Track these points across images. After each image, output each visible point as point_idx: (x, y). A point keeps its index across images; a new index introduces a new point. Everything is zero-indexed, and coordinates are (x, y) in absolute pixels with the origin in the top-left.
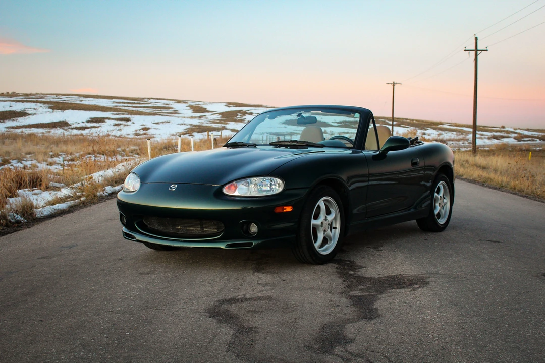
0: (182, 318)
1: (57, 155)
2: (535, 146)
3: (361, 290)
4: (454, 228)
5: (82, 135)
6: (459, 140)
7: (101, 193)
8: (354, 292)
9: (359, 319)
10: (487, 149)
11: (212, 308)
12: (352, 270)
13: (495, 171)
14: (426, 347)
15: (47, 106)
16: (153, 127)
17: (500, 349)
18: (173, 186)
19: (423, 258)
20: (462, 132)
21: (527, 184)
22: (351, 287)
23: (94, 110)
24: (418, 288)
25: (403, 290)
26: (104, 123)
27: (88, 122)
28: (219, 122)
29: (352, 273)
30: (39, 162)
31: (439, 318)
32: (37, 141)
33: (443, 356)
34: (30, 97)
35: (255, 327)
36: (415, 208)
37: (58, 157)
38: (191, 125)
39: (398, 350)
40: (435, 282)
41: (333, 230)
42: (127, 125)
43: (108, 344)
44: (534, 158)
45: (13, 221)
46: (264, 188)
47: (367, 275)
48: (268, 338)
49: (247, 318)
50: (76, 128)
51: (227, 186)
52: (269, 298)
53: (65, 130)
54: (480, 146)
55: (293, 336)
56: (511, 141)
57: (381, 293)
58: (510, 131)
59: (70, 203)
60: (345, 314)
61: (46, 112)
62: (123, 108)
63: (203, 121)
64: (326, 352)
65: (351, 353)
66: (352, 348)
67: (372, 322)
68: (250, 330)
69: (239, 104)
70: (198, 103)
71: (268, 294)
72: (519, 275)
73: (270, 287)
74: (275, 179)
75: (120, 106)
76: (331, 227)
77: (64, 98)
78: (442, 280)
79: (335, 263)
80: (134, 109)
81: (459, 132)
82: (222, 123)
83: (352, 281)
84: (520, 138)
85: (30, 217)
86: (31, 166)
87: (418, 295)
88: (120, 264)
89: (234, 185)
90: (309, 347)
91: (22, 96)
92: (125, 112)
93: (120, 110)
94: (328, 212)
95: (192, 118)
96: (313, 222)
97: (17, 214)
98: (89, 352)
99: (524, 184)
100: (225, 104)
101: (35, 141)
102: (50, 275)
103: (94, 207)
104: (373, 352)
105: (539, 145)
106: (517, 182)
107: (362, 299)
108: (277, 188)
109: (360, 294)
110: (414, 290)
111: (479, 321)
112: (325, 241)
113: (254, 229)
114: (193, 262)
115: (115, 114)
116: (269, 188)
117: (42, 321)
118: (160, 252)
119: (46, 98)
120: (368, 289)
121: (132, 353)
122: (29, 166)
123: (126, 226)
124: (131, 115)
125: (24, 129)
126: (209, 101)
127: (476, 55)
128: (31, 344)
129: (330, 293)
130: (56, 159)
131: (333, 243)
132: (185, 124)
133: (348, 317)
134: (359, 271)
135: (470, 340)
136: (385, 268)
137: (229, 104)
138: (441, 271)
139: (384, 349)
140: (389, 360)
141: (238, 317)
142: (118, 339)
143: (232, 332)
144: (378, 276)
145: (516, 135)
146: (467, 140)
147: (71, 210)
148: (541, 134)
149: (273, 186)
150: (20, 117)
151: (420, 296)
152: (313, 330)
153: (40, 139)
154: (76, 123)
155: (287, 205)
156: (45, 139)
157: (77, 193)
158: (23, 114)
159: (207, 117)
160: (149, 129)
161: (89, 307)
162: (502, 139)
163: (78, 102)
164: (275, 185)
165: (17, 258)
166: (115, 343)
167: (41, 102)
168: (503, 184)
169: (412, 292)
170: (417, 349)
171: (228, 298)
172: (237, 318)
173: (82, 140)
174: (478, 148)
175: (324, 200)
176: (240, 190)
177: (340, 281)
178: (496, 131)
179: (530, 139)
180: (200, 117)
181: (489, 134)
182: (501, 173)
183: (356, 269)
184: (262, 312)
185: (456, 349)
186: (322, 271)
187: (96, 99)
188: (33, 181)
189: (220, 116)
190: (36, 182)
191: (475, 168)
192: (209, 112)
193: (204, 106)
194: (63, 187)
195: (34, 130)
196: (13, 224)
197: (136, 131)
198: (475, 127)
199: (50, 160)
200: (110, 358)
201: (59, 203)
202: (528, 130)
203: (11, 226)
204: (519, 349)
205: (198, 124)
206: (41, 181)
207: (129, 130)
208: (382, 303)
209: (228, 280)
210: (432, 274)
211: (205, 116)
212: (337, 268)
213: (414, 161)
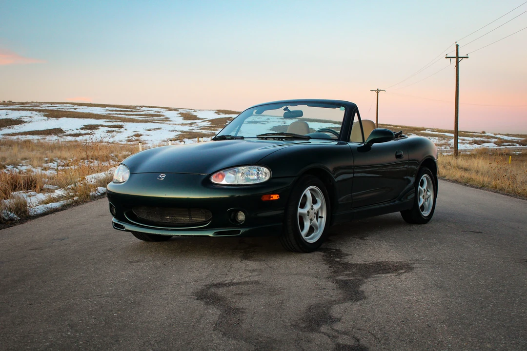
0: (169, 300)
1: (52, 161)
2: (514, 150)
3: (347, 275)
4: (437, 220)
5: (76, 141)
6: (441, 145)
7: (94, 193)
8: (340, 277)
9: (344, 300)
10: (468, 153)
11: (200, 292)
12: (338, 258)
13: (477, 172)
14: (412, 325)
15: (42, 113)
16: (145, 134)
17: (486, 327)
18: (162, 176)
19: (408, 246)
20: (444, 137)
21: (508, 184)
22: (337, 272)
23: (88, 118)
24: (403, 273)
25: (389, 275)
26: (97, 130)
27: (82, 129)
28: (209, 128)
29: (338, 260)
30: (34, 167)
31: (424, 299)
32: (32, 148)
33: (429, 333)
34: (26, 105)
35: (242, 308)
36: (400, 200)
37: (53, 162)
38: (181, 131)
39: (384, 328)
40: (420, 268)
41: (319, 219)
42: (120, 132)
43: (95, 325)
44: (514, 162)
45: (6, 218)
46: (252, 177)
47: (353, 262)
48: (255, 318)
49: (234, 300)
50: (70, 135)
51: (215, 175)
52: (256, 283)
53: (60, 137)
54: (462, 150)
55: (280, 316)
56: (491, 146)
57: (367, 278)
58: (490, 136)
59: (62, 202)
60: (331, 296)
61: (41, 120)
62: (116, 116)
63: (194, 128)
64: (313, 330)
65: (337, 331)
66: (338, 326)
67: (358, 303)
68: (237, 311)
69: (229, 111)
70: (188, 111)
71: (256, 279)
72: (503, 262)
73: (257, 273)
74: (261, 168)
75: (113, 114)
76: (318, 217)
77: (59, 107)
78: (427, 265)
79: (321, 252)
80: (127, 117)
81: (442, 137)
82: (212, 130)
83: (339, 267)
84: (500, 142)
85: (24, 215)
86: (26, 171)
87: (403, 279)
88: (110, 254)
89: (221, 174)
90: (296, 326)
91: (18, 104)
92: (118, 119)
93: (114, 118)
94: (315, 202)
95: (183, 124)
96: (300, 210)
97: (11, 212)
98: (77, 331)
99: (506, 184)
100: (215, 111)
101: (31, 148)
102: (41, 264)
103: (86, 205)
104: (359, 329)
105: (519, 150)
106: (498, 182)
107: (347, 283)
108: (264, 177)
109: (345, 279)
110: (399, 275)
111: (464, 302)
112: (312, 229)
113: (241, 217)
114: (182, 251)
115: (108, 122)
116: (256, 177)
117: (31, 304)
118: (150, 243)
119: (41, 106)
120: (354, 274)
121: (120, 333)
122: (24, 171)
123: (116, 216)
124: (124, 122)
125: (20, 137)
126: (199, 109)
127: (457, 62)
128: (19, 325)
129: (317, 277)
130: (51, 165)
131: (320, 231)
132: (176, 131)
133: (334, 299)
134: (345, 258)
135: (456, 318)
136: (371, 256)
137: (218, 112)
138: (426, 258)
139: (370, 327)
140: (375, 336)
141: (225, 299)
142: (106, 319)
143: (219, 313)
144: (364, 263)
145: (496, 140)
146: (449, 145)
147: (63, 208)
148: (520, 139)
149: (260, 175)
150: (16, 125)
151: (406, 280)
152: (300, 311)
153: (36, 146)
154: (70, 130)
155: (274, 193)
156: (40, 145)
157: (70, 194)
158: (19, 122)
159: (197, 123)
160: (141, 135)
161: (78, 291)
162: (483, 144)
163: (73, 110)
164: (262, 174)
165: (9, 250)
166: (103, 323)
167: (36, 110)
168: (485, 184)
169: (398, 277)
170: (403, 327)
171: (215, 283)
172: (225, 301)
173: (76, 146)
174: (460, 152)
175: (311, 190)
176: (228, 179)
177: (326, 267)
178: (477, 136)
179: (510, 143)
180: (191, 124)
181: (471, 139)
182: (482, 174)
183: (342, 257)
184: (249, 294)
185: (441, 326)
186: (309, 259)
187: (90, 108)
188: (28, 183)
189: (210, 123)
190: (30, 185)
191: (457, 169)
192: (199, 119)
193: (195, 114)
194: (57, 189)
195: (30, 137)
196: (7, 221)
197: (129, 137)
198: (457, 133)
199: (45, 165)
200: (97, 337)
201: (52, 202)
202: (508, 135)
203: (5, 223)
204: (504, 326)
205: (188, 130)
206: (35, 183)
207: (121, 137)
208: (368, 287)
209: (216, 267)
210: (417, 260)
211: (196, 123)
212: (323, 256)
213: (398, 154)
